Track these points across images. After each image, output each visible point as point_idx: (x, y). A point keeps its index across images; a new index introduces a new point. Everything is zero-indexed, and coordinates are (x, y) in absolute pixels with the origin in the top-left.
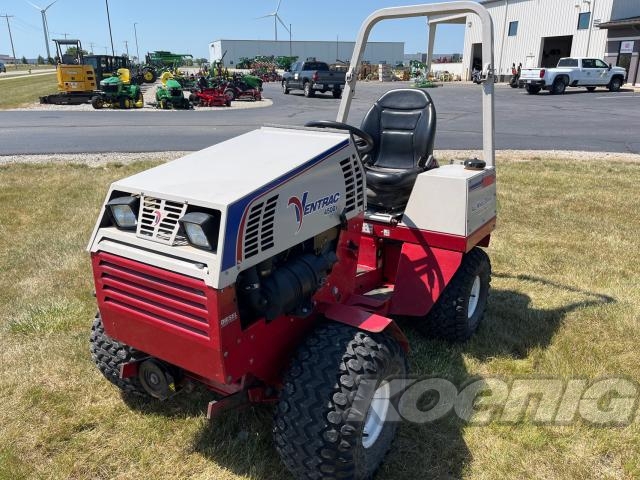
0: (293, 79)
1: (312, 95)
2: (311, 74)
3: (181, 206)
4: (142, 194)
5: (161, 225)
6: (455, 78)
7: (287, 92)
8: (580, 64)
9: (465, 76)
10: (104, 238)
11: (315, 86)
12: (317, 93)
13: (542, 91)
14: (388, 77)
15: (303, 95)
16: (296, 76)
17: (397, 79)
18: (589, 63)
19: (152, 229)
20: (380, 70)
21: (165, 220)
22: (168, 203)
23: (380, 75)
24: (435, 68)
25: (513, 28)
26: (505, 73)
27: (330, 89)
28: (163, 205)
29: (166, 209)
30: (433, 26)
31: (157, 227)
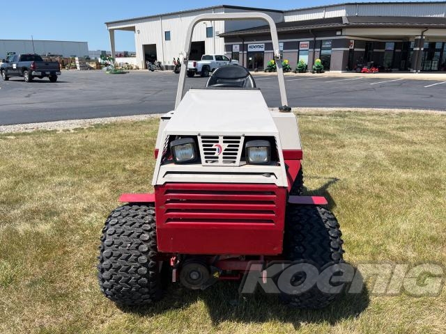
0: (12, 68)
1: (31, 80)
2: (30, 64)
3: (239, 138)
4: (199, 135)
5: (224, 154)
6: (134, 67)
7: (7, 79)
8: (214, 58)
9: (141, 66)
10: (168, 173)
11: (33, 73)
12: (36, 78)
13: (195, 75)
14: (84, 67)
15: (24, 81)
16: (14, 66)
17: (91, 68)
18: (219, 58)
19: (217, 158)
20: (77, 62)
21: (226, 150)
22: (225, 138)
23: (78, 65)
24: (119, 60)
25: (167, 36)
26: (167, 64)
27: (47, 76)
28: (221, 140)
29: (224, 142)
30: (112, 31)
31: (221, 156)
